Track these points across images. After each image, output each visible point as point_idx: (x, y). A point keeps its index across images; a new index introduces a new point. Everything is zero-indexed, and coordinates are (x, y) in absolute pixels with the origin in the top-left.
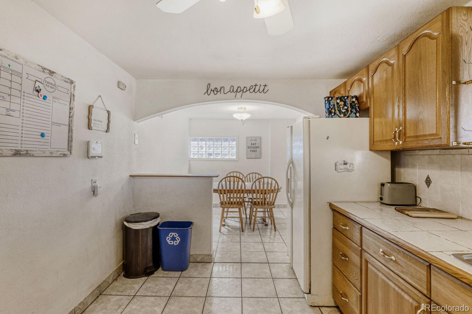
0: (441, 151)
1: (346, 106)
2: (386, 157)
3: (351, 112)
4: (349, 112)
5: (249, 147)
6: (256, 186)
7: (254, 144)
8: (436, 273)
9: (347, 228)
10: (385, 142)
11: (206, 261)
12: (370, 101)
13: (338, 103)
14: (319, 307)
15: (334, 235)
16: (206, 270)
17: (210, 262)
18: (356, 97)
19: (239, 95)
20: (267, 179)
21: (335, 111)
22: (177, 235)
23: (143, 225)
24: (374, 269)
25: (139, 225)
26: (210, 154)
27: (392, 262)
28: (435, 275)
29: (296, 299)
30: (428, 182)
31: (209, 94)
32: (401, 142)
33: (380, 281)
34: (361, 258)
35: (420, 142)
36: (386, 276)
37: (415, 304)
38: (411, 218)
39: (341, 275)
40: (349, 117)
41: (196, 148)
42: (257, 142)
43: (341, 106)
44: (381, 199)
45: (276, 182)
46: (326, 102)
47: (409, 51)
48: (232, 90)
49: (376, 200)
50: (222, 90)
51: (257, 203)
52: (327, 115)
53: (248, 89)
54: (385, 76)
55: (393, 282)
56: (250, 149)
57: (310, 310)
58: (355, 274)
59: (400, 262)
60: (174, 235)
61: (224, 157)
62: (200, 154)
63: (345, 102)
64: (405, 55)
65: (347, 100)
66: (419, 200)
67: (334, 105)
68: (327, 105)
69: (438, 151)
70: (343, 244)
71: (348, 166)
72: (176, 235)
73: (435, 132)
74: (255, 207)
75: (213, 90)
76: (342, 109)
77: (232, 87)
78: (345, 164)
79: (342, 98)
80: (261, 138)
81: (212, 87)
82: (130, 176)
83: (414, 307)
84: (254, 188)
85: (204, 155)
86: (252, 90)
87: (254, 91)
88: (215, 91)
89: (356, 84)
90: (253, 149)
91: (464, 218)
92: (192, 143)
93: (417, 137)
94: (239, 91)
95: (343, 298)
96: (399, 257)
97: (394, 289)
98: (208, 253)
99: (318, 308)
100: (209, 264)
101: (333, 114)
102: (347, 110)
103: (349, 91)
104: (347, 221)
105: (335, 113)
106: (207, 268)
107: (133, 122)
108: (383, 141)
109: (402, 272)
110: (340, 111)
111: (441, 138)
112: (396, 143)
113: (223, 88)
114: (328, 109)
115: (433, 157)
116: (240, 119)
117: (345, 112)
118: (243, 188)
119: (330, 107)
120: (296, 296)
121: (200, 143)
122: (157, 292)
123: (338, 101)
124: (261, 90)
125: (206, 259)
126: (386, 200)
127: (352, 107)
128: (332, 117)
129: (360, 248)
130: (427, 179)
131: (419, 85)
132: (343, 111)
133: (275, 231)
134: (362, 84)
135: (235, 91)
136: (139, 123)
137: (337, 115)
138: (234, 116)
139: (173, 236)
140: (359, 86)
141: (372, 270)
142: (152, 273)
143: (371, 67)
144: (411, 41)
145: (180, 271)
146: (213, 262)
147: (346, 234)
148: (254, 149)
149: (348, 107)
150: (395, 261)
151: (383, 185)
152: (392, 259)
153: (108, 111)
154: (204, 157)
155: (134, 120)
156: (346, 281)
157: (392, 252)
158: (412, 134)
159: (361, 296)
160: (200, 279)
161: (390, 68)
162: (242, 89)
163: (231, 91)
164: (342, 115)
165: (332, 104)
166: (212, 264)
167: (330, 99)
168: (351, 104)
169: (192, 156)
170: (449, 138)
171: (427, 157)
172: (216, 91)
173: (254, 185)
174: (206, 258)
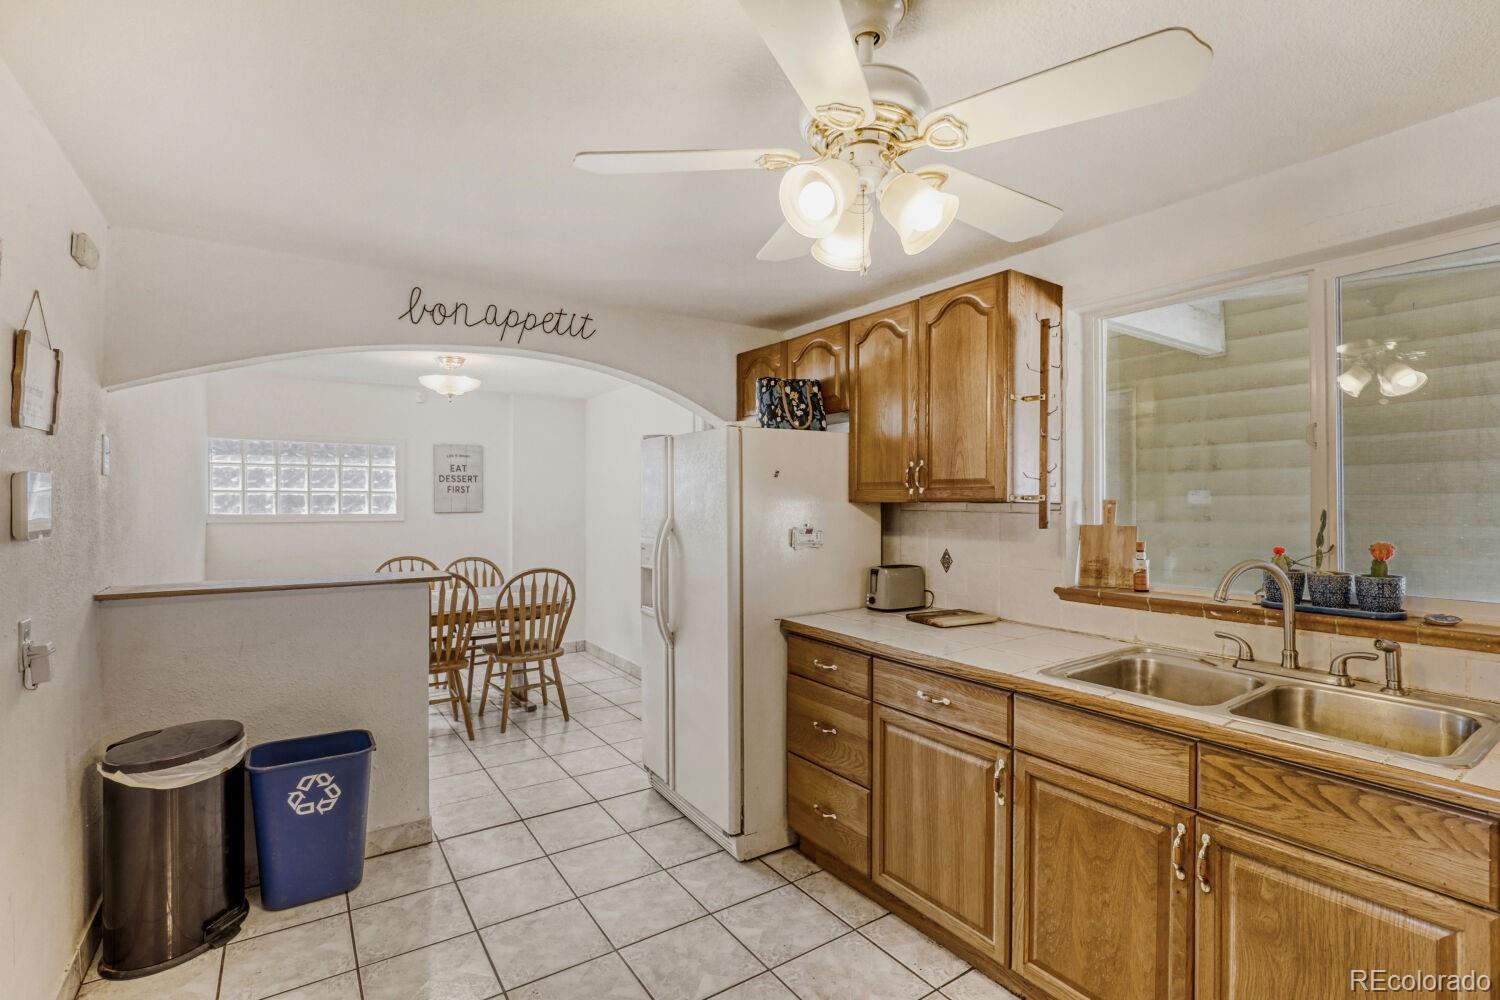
0: (969, 504)
1: (803, 403)
2: (873, 516)
3: (814, 417)
4: (810, 418)
5: (442, 478)
6: (510, 598)
7: (459, 469)
8: (1021, 704)
9: (834, 667)
10: (885, 487)
11: (413, 843)
12: (852, 399)
13: (787, 395)
14: (758, 858)
15: (790, 689)
16: (423, 866)
17: (426, 841)
18: (817, 383)
19: (512, 334)
20: (545, 574)
21: (783, 411)
22: (330, 779)
23: (201, 768)
24: (901, 732)
25: (184, 772)
26: (293, 501)
27: (942, 709)
28: (1019, 708)
29: (706, 860)
30: (946, 561)
31: (415, 320)
32: (921, 490)
33: (916, 751)
34: (871, 719)
35: (958, 492)
36: (929, 738)
37: (986, 765)
38: (940, 629)
39: (813, 770)
40: (808, 428)
41: (234, 480)
42: (469, 461)
43: (794, 403)
44: (872, 600)
45: (569, 581)
46: (764, 390)
47: (939, 319)
48: (490, 318)
49: (858, 604)
50: (461, 311)
51: (513, 647)
52: (765, 419)
53: (539, 321)
54: (887, 353)
55: (943, 743)
56: (445, 485)
57: (745, 870)
58: (856, 756)
59: (958, 704)
60: (319, 781)
61: (350, 510)
62: (253, 500)
63: (800, 393)
64: (930, 326)
65: (803, 389)
66: (929, 596)
67: (781, 399)
68: (766, 397)
69: (965, 504)
70: (821, 702)
71: (812, 536)
72: (324, 779)
73: (984, 477)
74: (505, 661)
75: (429, 308)
76: (795, 408)
77: (492, 309)
78: (809, 531)
79: (795, 384)
80: (481, 451)
81: (429, 300)
82: (98, 599)
83: (984, 772)
84: (504, 604)
85: (270, 502)
86: (549, 326)
87: (556, 328)
88: (436, 313)
89: (815, 354)
90: (456, 484)
91: (1006, 621)
92: (215, 459)
93: (952, 482)
94: (512, 321)
95: (825, 816)
96: (958, 695)
97: (947, 755)
98: (419, 817)
99: (758, 861)
100: (424, 849)
101: (779, 419)
102: (806, 413)
103: (795, 366)
104: (829, 652)
105: (783, 418)
106: (429, 862)
107: (99, 387)
108: (881, 484)
109: (965, 720)
110: (792, 413)
111: (993, 488)
112: (911, 491)
113: (463, 308)
114: (769, 406)
115: (954, 514)
116: (445, 392)
117: (801, 416)
118: (471, 607)
119: (772, 404)
120: (701, 854)
121: (249, 459)
122: (298, 975)
123: (788, 389)
124: (575, 330)
125: (412, 837)
126: (881, 603)
127: (815, 407)
128: (778, 427)
129: (868, 702)
130: (944, 557)
131: (956, 389)
132: (799, 413)
133: (567, 719)
134: (832, 358)
135: (499, 321)
136: (110, 394)
137: (788, 421)
138: (421, 382)
139: (316, 783)
140: (825, 362)
141: (897, 736)
142: (235, 930)
143: (856, 327)
144: (944, 302)
145: (340, 894)
146: (434, 839)
147: (831, 679)
148: (460, 484)
149: (807, 406)
150: (950, 706)
151: (874, 572)
152: (943, 704)
153: (57, 351)
154: (270, 510)
155: (102, 385)
156: (830, 778)
157: (942, 691)
158: (943, 476)
159: (871, 796)
160: (424, 893)
161: (899, 342)
162: (522, 318)
163: (490, 320)
164: (797, 423)
165: (776, 395)
166: (435, 845)
167: (772, 383)
168: (811, 398)
169: (214, 509)
170: (1005, 489)
171: (944, 514)
172: (439, 312)
173: (506, 595)
174: (412, 833)
